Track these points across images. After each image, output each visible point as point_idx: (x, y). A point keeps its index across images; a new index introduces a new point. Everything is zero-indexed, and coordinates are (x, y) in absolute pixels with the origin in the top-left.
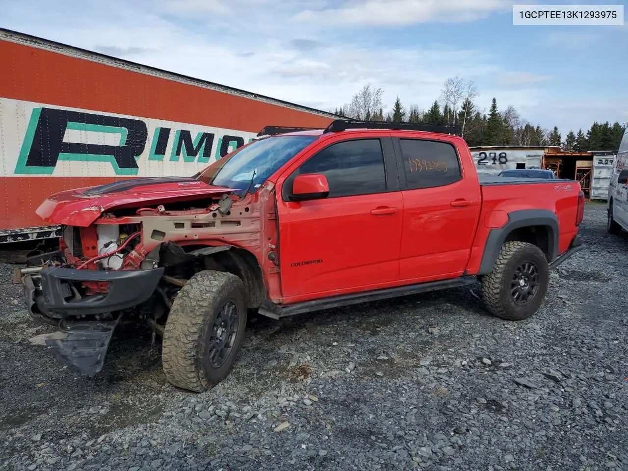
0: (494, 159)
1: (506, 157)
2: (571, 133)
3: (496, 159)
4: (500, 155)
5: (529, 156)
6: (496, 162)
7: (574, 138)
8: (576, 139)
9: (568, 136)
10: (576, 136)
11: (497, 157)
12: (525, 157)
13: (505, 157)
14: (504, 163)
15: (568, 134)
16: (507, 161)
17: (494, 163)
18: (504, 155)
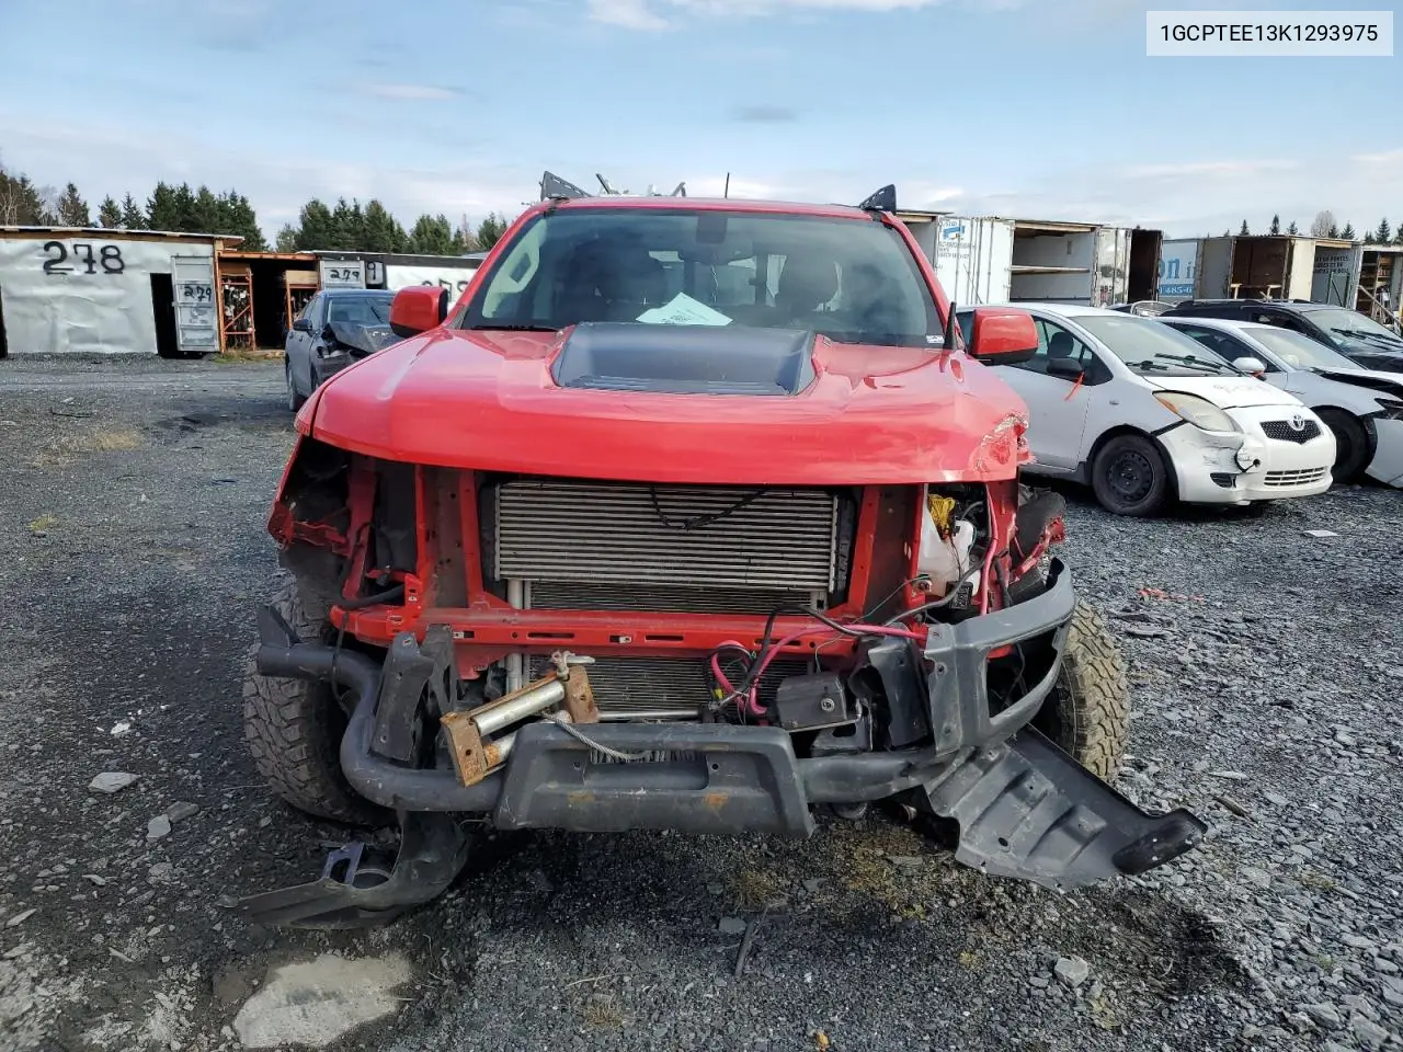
0: (89, 260)
1: (122, 257)
2: (110, 203)
3: (94, 262)
4: (103, 250)
5: (177, 257)
6: (94, 269)
7: (118, 213)
8: (123, 216)
9: (102, 208)
10: (123, 211)
11: (97, 255)
12: (168, 259)
13: (117, 257)
14: (119, 271)
15: (103, 203)
16: (123, 267)
17: (90, 271)
18: (114, 252)
